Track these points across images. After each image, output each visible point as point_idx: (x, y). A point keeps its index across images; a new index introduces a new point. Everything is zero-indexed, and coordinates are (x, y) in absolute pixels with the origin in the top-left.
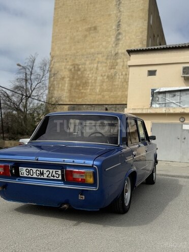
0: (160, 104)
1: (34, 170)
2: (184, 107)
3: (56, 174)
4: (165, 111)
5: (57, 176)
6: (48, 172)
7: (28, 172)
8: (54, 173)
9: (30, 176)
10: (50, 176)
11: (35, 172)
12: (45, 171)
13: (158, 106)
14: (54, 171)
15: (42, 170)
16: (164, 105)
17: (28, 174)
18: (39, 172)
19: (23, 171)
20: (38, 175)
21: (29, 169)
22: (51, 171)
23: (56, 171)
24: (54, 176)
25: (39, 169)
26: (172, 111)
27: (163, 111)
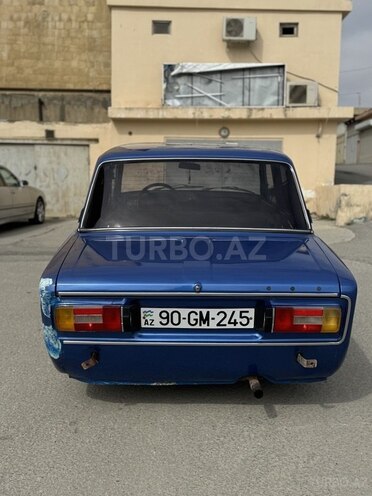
0: (181, 98)
1: (184, 312)
2: (229, 106)
3: (241, 317)
4: (194, 114)
5: (245, 321)
6: (222, 315)
7: (167, 318)
8: (236, 316)
9: (170, 326)
10: (226, 322)
11: (185, 317)
12: (213, 312)
13: (177, 103)
14: (238, 311)
15: (204, 311)
16: (189, 101)
17: (165, 321)
18: (198, 317)
19: (152, 317)
20: (193, 322)
21: (170, 310)
22: (229, 312)
23: (241, 312)
24: (235, 323)
25: (198, 311)
26: (206, 115)
27: (189, 113)
